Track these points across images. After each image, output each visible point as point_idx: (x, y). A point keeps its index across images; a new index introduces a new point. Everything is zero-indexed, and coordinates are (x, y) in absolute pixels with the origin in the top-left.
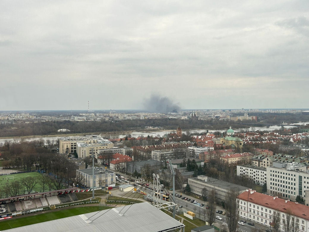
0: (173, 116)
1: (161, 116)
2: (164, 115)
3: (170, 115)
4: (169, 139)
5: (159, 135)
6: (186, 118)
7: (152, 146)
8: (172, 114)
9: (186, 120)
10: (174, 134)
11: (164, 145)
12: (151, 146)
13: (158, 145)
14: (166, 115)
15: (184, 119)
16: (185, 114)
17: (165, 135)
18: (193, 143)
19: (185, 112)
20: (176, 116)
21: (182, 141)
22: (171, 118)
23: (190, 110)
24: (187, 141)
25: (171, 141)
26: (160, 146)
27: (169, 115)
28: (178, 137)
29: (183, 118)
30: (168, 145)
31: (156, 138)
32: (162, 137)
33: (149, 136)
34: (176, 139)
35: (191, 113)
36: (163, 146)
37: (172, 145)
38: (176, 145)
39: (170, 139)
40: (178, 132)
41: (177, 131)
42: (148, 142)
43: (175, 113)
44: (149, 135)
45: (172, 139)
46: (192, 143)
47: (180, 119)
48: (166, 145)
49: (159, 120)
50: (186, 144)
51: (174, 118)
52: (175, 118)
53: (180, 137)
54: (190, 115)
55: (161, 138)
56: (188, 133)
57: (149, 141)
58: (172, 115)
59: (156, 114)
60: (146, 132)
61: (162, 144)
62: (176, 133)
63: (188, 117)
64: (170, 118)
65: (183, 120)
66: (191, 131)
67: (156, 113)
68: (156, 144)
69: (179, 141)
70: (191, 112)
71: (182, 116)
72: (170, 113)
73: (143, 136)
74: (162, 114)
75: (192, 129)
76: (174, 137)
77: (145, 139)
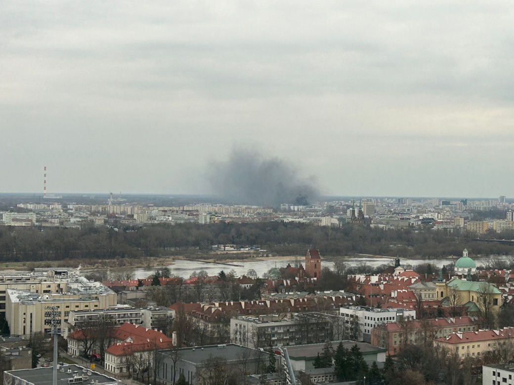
0: (296, 215)
1: (259, 214)
2: (269, 211)
3: (289, 212)
4: (283, 284)
5: (252, 272)
6: (335, 221)
7: (232, 303)
8: (294, 211)
9: (334, 228)
10: (299, 269)
11: (268, 303)
12: (230, 304)
13: (250, 300)
14: (275, 211)
15: (330, 225)
16: (331, 211)
17: (270, 271)
18: (354, 298)
19: (330, 203)
20: (304, 215)
21: (322, 290)
22: (290, 220)
23: (346, 199)
24: (336, 289)
25: (289, 289)
26: (255, 303)
27: (285, 211)
28: (310, 277)
29: (325, 221)
30: (279, 301)
31: (245, 279)
32: (261, 277)
33: (222, 274)
34: (302, 284)
35: (348, 207)
36: (265, 302)
37: (292, 302)
38: (303, 300)
39: (287, 282)
40: (309, 264)
41: (307, 260)
42: (221, 292)
43: (301, 207)
44: (222, 272)
45: (291, 285)
46: (351, 297)
47: (316, 224)
48: (272, 302)
49: (255, 225)
50: (334, 298)
51: (299, 222)
52: (301, 220)
53: (315, 279)
54: (345, 212)
55: (258, 279)
56: (340, 266)
57: (223, 287)
58: (294, 213)
59: (246, 208)
60: (214, 262)
61: (263, 299)
62: (304, 267)
63: (339, 220)
64: (286, 220)
65: (325, 227)
66: (348, 261)
67: (244, 207)
68: (243, 298)
69: (311, 291)
70: (350, 203)
71: (323, 215)
72: (287, 207)
73: (206, 273)
74: (264, 208)
75: (350, 256)
76: (297, 279)
77: (210, 281)
